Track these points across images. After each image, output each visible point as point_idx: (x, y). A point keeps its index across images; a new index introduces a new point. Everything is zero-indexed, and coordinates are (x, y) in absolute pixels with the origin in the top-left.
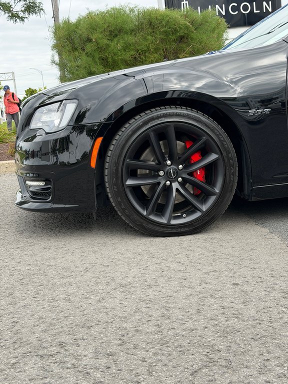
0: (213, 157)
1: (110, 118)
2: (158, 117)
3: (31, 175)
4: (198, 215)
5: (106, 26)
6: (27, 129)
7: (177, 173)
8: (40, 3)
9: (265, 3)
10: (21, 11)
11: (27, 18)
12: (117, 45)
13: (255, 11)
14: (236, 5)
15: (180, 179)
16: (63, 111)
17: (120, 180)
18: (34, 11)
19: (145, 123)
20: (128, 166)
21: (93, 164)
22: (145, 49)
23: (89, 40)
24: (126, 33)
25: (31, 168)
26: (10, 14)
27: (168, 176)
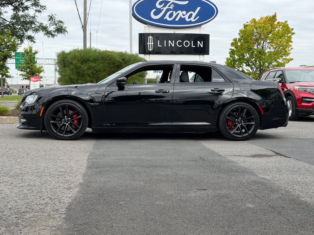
0: (80, 116)
1: (47, 101)
2: (62, 103)
3: (22, 117)
4: (73, 134)
5: (80, 58)
6: (23, 102)
7: (68, 121)
8: (65, 27)
9: (199, 42)
10: (53, 31)
11: (56, 35)
12: (85, 67)
13: (192, 46)
14: (181, 41)
15: (69, 122)
16: (34, 98)
17: (48, 121)
18: (61, 32)
19: (58, 104)
20: (52, 117)
21: (41, 115)
22: (99, 69)
23: (72, 63)
24: (91, 61)
25: (22, 115)
26: (46, 32)
27: (65, 121)
